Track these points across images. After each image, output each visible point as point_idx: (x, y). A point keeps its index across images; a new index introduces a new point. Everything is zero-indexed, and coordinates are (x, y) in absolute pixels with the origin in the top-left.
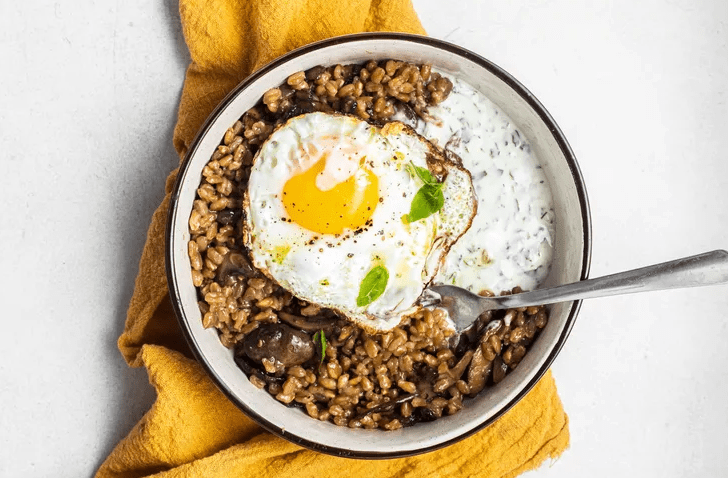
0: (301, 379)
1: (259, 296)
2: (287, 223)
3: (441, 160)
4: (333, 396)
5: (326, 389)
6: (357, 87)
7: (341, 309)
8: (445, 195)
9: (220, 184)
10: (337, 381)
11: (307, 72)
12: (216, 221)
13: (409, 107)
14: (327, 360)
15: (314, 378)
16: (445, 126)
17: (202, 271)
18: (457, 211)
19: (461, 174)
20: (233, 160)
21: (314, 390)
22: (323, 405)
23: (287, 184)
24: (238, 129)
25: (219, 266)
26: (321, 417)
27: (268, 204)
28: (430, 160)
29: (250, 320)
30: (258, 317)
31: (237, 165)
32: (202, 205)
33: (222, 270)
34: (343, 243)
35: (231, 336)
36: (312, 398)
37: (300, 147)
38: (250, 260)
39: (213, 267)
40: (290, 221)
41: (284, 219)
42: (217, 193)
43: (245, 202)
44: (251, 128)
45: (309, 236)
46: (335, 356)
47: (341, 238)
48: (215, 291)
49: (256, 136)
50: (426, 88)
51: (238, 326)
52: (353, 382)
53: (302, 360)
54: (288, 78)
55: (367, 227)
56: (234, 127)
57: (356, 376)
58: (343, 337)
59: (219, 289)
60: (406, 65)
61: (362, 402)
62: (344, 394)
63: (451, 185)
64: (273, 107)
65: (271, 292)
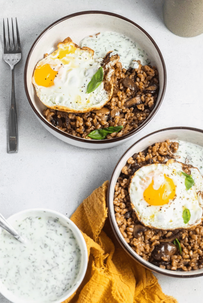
0: (177, 259)
1: (150, 237)
2: (149, 207)
3: (187, 168)
4: (189, 260)
5: (186, 259)
6: (150, 155)
7: (180, 227)
8: (193, 179)
9: (121, 205)
10: (189, 254)
11: (132, 157)
12: (125, 218)
13: (168, 156)
14: (182, 249)
15: (181, 257)
16: (182, 157)
17: (128, 237)
18: (199, 182)
19: (194, 169)
20: (122, 195)
21: (182, 262)
22: (187, 265)
23: (144, 193)
24: (118, 185)
25: (133, 233)
26: (189, 269)
27: (140, 203)
28: (184, 168)
29: (151, 247)
30: (153, 244)
31: (124, 196)
32: (118, 214)
33: (134, 234)
34: (170, 205)
35: (146, 256)
36: (183, 264)
37: (142, 179)
38: (143, 225)
39: (131, 234)
40: (150, 206)
41: (148, 206)
42: (121, 208)
43: (132, 207)
44: (122, 182)
45: (159, 208)
46: (184, 246)
47: (169, 204)
48: (136, 241)
49: (125, 184)
50: (170, 147)
51: (148, 250)
52: (195, 252)
53: (174, 252)
54: (127, 161)
55: (176, 197)
56: (116, 184)
57: (195, 250)
58: (183, 238)
60: (161, 143)
61: (200, 258)
62: (193, 258)
63: (193, 174)
64: (126, 173)
65: (153, 234)
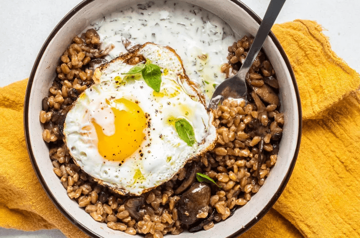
0: (220, 199)
1: (159, 201)
2: (123, 164)
3: (132, 56)
4: (239, 186)
5: (233, 188)
6: (65, 84)
7: (189, 157)
8: (154, 63)
9: (82, 191)
10: (230, 180)
11: (43, 109)
12: (103, 204)
13: (94, 60)
14: (216, 179)
15: (223, 192)
16: (115, 44)
17: (128, 226)
18: (167, 60)
19: (145, 48)
20: (72, 177)
21: (230, 195)
22: (241, 194)
23: (100, 152)
24: (56, 165)
25: (130, 215)
26: (248, 199)
27: (107, 169)
28: (128, 62)
29: (170, 213)
30: (171, 207)
31: (76, 176)
32: (89, 208)
33: (133, 214)
34: (150, 137)
35: (175, 228)
36: (234, 199)
37: (82, 134)
38: (134, 197)
39: (129, 219)
40: (123, 162)
41: (120, 165)
42: (88, 195)
43: (99, 182)
44: (59, 157)
45: (137, 155)
46: (215, 174)
47: (147, 136)
48: (143, 225)
49: (65, 156)
50: (87, 45)
51: (171, 222)
52: (236, 170)
53: (209, 194)
54: (41, 122)
55: (149, 118)
56: (54, 166)
57: (233, 167)
58: (206, 163)
59: (143, 222)
60: (68, 49)
61: (251, 171)
62: (241, 179)
63: (149, 57)
64: (53, 138)
65: (160, 192)
